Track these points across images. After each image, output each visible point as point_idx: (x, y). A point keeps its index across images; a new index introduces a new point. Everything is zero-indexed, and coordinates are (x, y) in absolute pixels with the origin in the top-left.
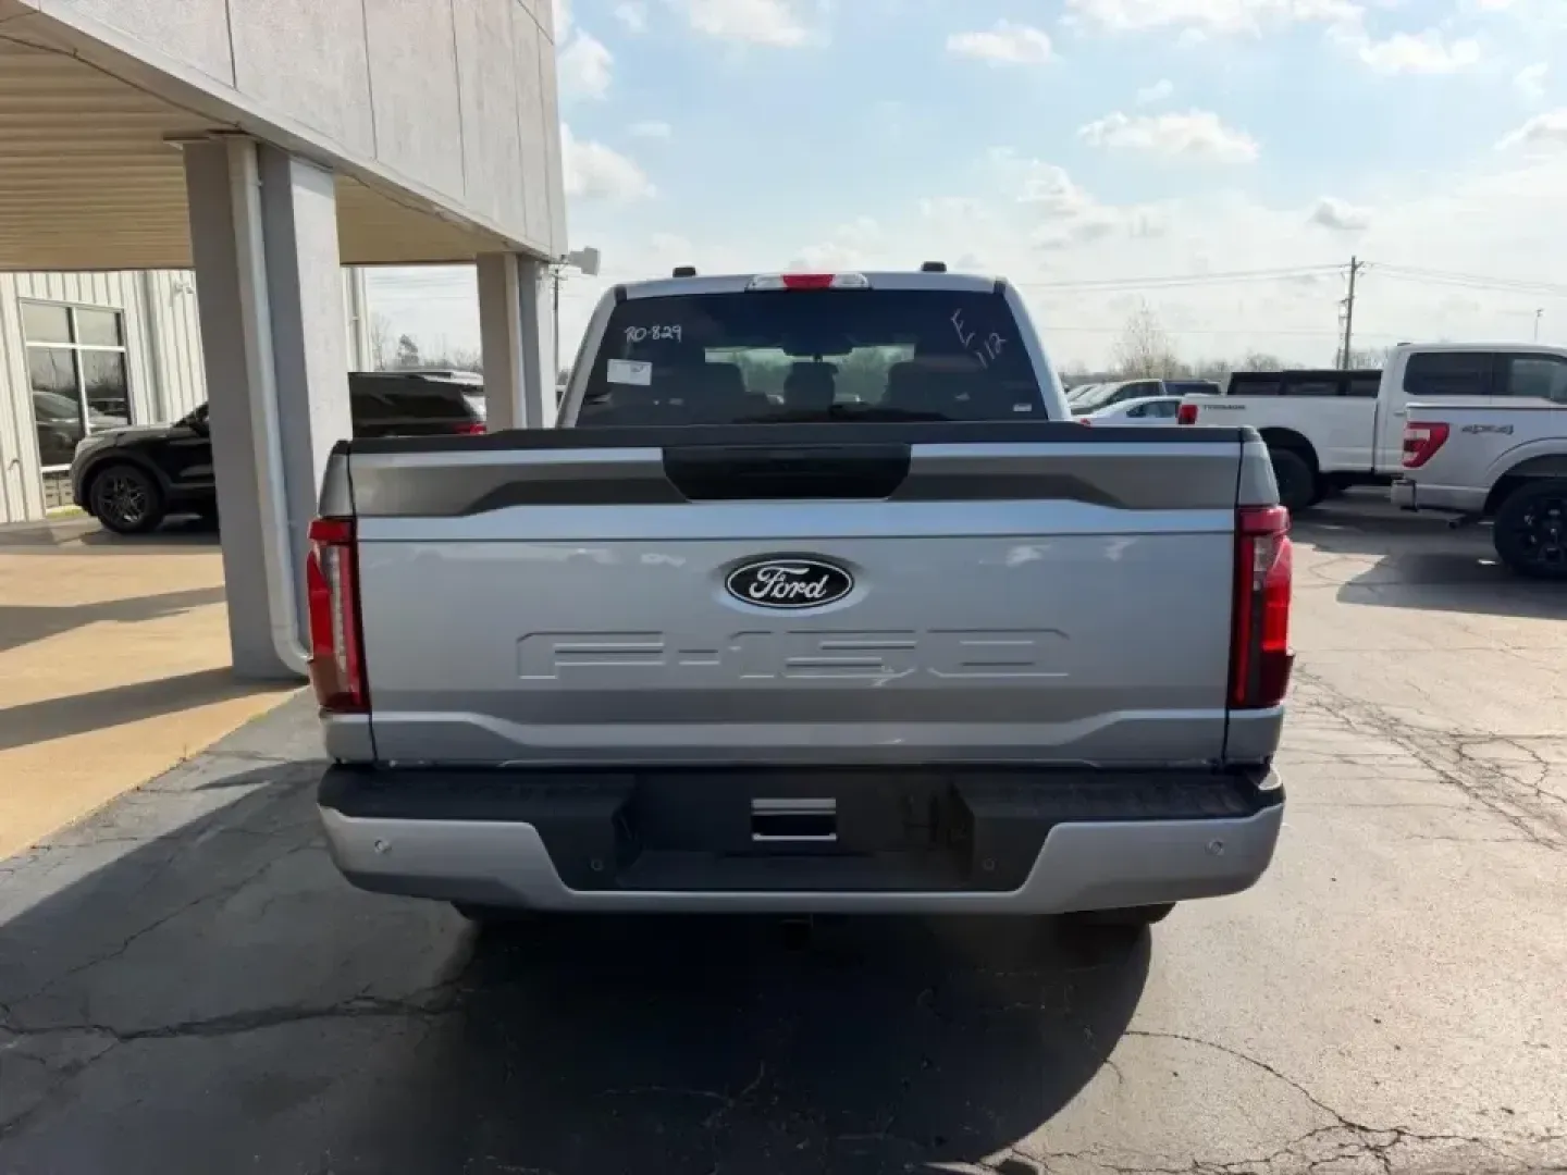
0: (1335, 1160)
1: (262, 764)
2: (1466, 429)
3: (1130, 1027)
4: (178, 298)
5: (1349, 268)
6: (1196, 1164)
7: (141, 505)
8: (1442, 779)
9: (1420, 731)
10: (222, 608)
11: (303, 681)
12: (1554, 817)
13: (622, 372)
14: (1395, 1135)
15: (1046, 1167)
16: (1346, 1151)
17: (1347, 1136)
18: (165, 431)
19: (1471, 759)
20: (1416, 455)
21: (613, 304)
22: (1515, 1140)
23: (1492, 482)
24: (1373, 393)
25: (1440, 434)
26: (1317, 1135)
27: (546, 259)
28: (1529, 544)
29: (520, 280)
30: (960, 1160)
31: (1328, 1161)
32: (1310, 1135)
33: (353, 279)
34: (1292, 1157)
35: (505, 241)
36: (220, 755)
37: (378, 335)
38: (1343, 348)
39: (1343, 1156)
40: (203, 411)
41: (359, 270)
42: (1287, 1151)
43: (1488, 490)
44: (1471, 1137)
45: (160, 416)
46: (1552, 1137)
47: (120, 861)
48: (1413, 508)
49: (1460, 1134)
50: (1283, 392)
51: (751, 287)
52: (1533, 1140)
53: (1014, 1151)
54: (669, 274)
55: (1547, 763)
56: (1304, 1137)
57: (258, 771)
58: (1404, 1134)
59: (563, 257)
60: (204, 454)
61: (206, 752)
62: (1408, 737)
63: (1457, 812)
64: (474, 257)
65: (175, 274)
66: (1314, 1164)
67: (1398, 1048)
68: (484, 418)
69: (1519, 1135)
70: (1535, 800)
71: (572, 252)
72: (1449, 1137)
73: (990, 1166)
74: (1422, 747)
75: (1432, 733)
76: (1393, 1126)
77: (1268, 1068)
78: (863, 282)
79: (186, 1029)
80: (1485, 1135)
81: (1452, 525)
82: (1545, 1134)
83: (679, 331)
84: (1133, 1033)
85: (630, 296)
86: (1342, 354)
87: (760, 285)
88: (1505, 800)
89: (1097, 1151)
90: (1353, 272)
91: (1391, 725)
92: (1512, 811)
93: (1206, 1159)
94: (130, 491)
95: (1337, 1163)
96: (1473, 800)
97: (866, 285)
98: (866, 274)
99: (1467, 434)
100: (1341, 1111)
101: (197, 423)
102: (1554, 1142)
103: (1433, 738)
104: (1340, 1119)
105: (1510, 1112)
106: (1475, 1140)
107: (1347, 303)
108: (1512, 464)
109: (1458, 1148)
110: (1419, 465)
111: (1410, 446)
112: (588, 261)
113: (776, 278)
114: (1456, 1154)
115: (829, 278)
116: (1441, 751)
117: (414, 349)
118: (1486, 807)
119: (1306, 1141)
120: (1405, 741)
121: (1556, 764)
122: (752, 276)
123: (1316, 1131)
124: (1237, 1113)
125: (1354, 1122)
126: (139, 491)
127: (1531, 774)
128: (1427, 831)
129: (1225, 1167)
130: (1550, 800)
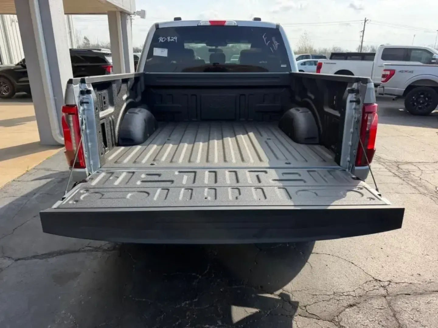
0: (373, 290)
1: (51, 172)
2: (400, 71)
3: (313, 251)
4: (13, 24)
5: (364, 21)
6: (334, 293)
7: (8, 89)
8: (394, 175)
9: (387, 161)
10: (35, 123)
11: (62, 146)
12: (425, 186)
13: (159, 52)
14: (389, 282)
15: (292, 295)
16: (376, 288)
17: (375, 283)
18: (13, 67)
19: (401, 169)
20: (385, 79)
21: (155, 29)
22: (422, 283)
23: (406, 87)
24: (373, 60)
25: (393, 72)
26: (367, 283)
27: (129, 13)
28: (414, 105)
29: (121, 20)
30: (268, 293)
31: (371, 291)
32: (365, 283)
33: (68, 19)
34: (361, 290)
35: (116, 7)
36: (38, 169)
37: (77, 36)
38: (361, 45)
39: (375, 289)
40: (24, 60)
41: (70, 16)
42: (359, 288)
43: (404, 89)
44: (409, 282)
45: (11, 62)
46: (431, 282)
47: (10, 204)
48: (383, 94)
49: (406, 282)
50: (346, 59)
51: (199, 24)
52: (426, 283)
53: (283, 290)
54: (172, 20)
55: (422, 170)
56: (364, 284)
57: (51, 174)
58: (391, 282)
59: (134, 13)
60: (25, 74)
61: (34, 169)
62: (384, 163)
63: (399, 185)
64: (106, 12)
65: (12, 16)
66: (367, 292)
67: (388, 256)
68: (112, 64)
69: (422, 282)
70: (419, 181)
71: (137, 11)
72: (404, 283)
73: (276, 295)
74: (387, 165)
75: (390, 161)
76: (388, 280)
77: (352, 263)
78: (235, 24)
79: (34, 257)
80: (413, 282)
81: (394, 99)
82: (429, 281)
83: (176, 39)
84: (314, 253)
85: (160, 27)
86: (360, 47)
87: (202, 24)
88: (411, 181)
89: (306, 289)
90: (365, 23)
91: (379, 159)
92: (413, 184)
93: (337, 291)
94: (4, 85)
95: (373, 291)
96: (403, 182)
97: (236, 24)
98: (236, 21)
99: (401, 73)
100: (373, 276)
101: (23, 64)
102: (432, 283)
103: (390, 163)
104: (373, 278)
105: (420, 275)
106: (411, 283)
107: (363, 32)
108: (411, 82)
109: (406, 286)
110: (385, 82)
111: (384, 76)
112: (142, 14)
113: (207, 22)
114: (406, 288)
115: (225, 22)
116: (393, 166)
117: (88, 41)
118: (406, 183)
119: (364, 285)
120: (383, 164)
121: (425, 170)
122: (200, 21)
123: (367, 282)
124: (345, 277)
125: (377, 279)
126: (7, 85)
127: (418, 174)
128: (391, 191)
129: (342, 293)
130: (424, 181)
